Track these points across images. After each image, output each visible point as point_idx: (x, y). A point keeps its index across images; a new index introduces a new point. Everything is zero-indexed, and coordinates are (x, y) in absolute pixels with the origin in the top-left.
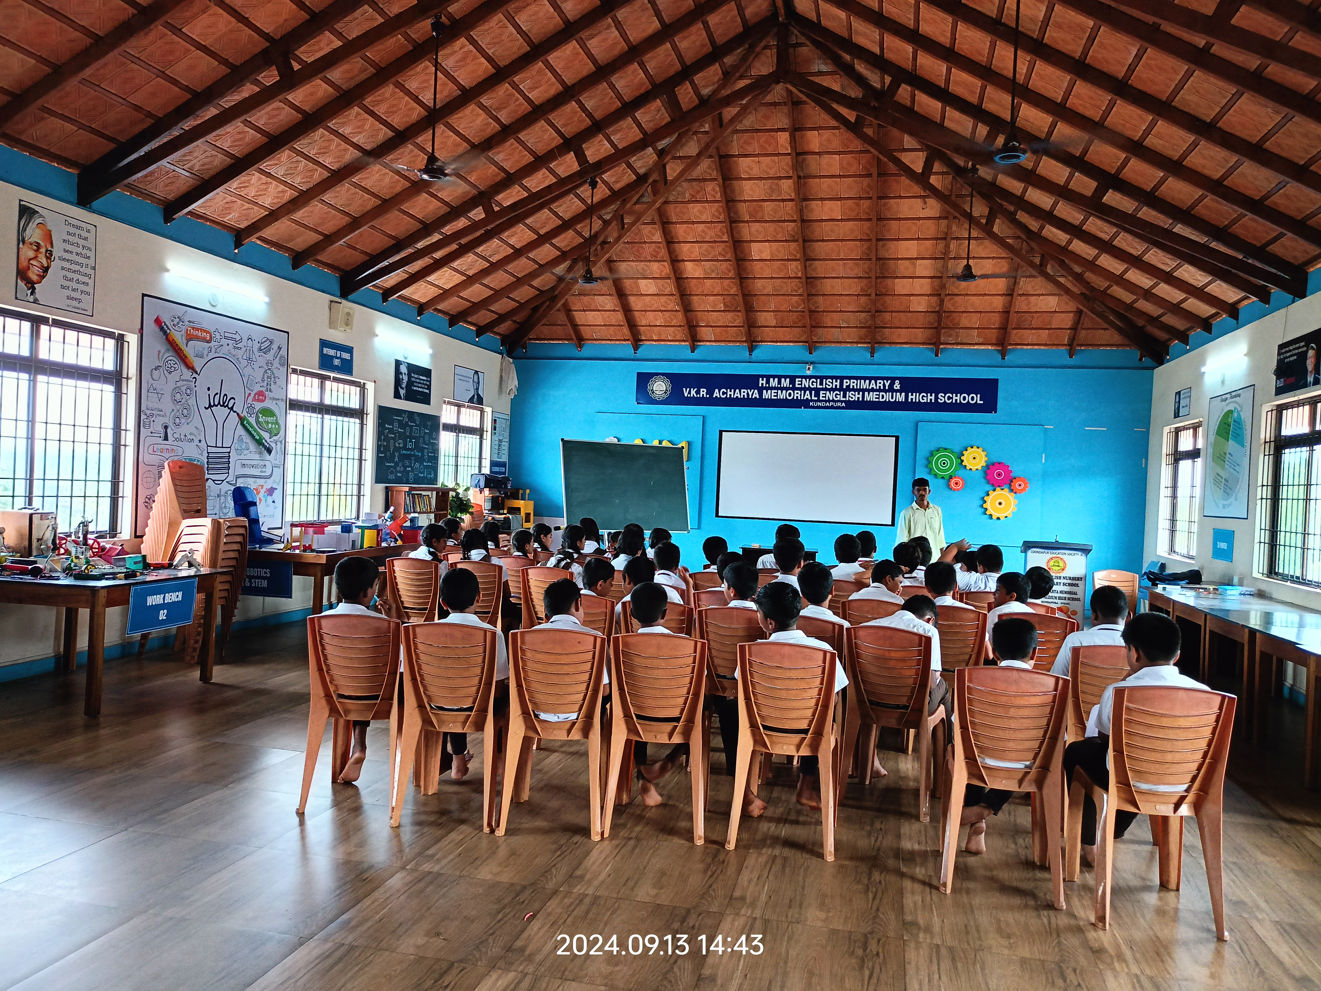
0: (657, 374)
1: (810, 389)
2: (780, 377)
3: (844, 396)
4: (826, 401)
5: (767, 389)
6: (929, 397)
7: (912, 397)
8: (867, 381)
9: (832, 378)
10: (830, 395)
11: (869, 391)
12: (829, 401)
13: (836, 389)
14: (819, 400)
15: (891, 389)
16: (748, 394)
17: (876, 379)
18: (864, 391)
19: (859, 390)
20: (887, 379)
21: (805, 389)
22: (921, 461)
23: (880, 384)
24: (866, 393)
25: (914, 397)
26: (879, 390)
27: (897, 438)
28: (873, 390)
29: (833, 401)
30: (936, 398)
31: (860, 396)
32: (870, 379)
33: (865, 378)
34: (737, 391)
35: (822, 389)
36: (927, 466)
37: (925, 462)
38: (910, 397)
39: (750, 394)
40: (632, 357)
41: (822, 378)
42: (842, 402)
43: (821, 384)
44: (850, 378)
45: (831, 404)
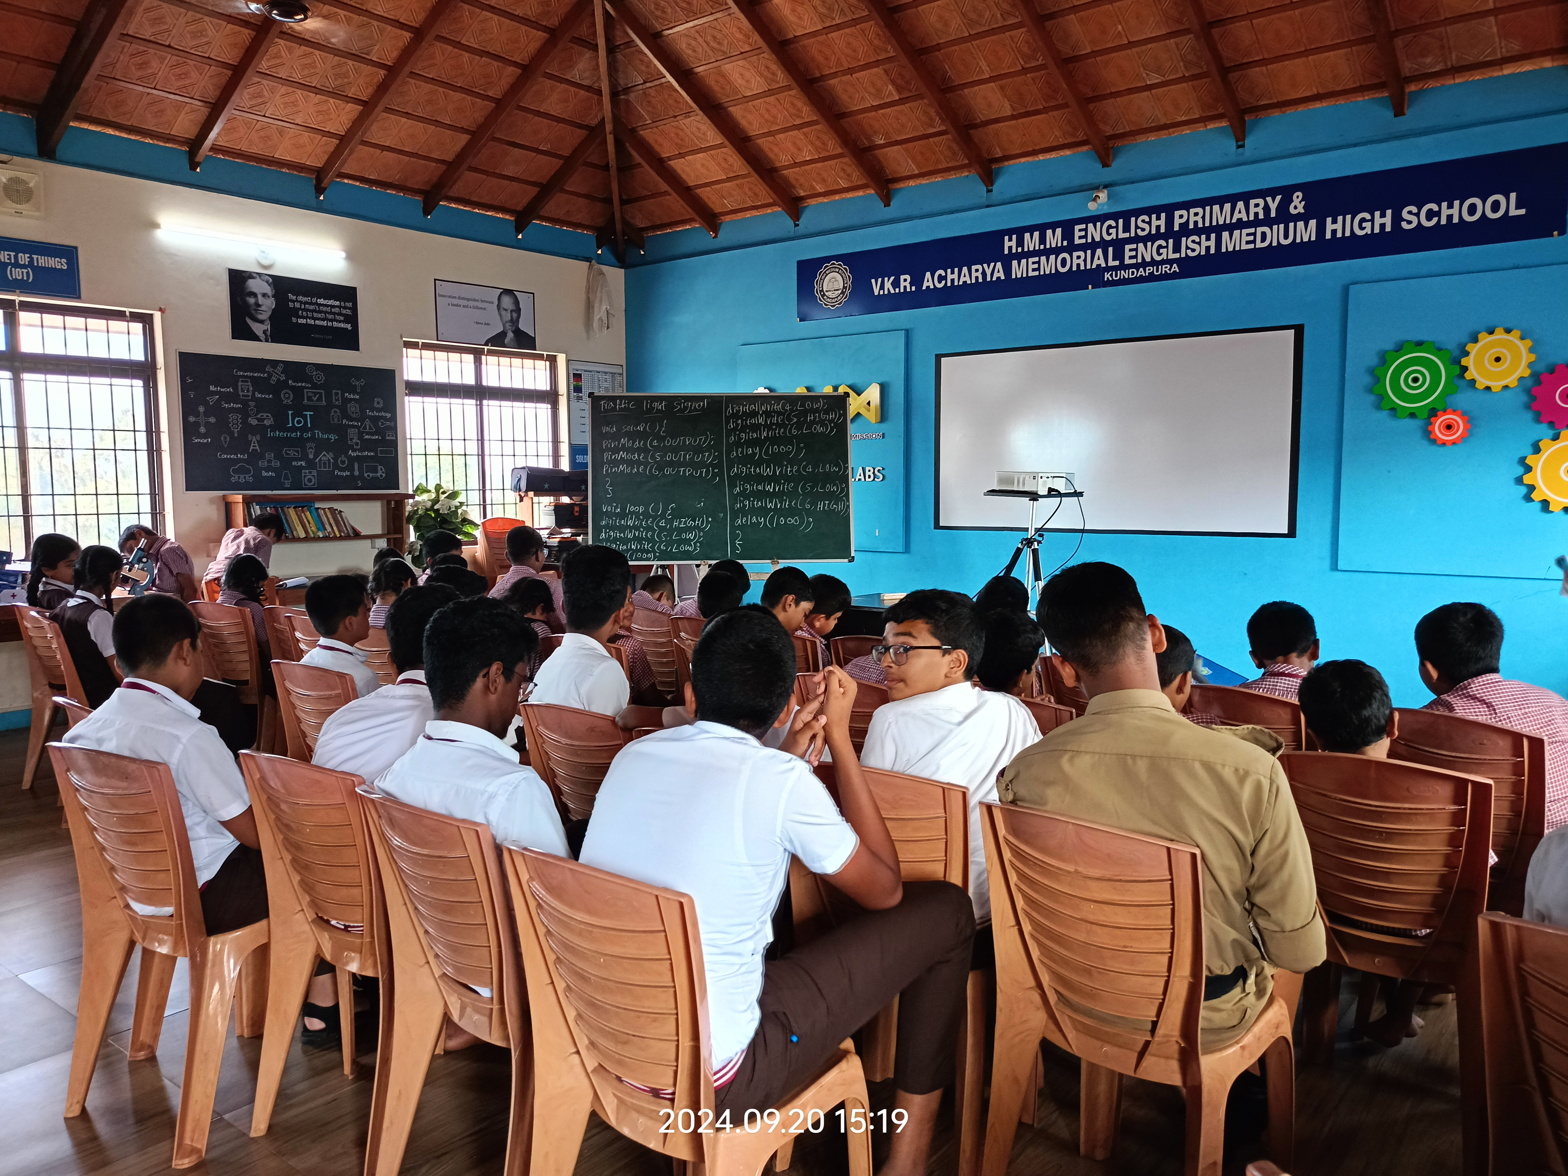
0: (828, 259)
1: (1104, 245)
2: (1042, 228)
3: (1177, 249)
4: (1137, 266)
5: (1019, 257)
6: (1378, 221)
7: (1335, 227)
8: (1227, 206)
9: (1149, 211)
10: (1147, 252)
11: (1231, 228)
12: (1144, 264)
13: (1158, 236)
14: (1123, 267)
15: (1284, 217)
16: (984, 274)
17: (1246, 197)
18: (1218, 230)
19: (1206, 231)
20: (1272, 192)
21: (1093, 246)
22: (1356, 377)
23: (1257, 207)
24: (1225, 235)
25: (1339, 226)
26: (1256, 223)
27: (1299, 330)
28: (1241, 225)
29: (1153, 263)
30: (1397, 219)
31: (1212, 243)
32: (1233, 199)
33: (1220, 201)
34: (965, 270)
35: (1129, 241)
36: (1370, 390)
37: (1367, 380)
38: (1330, 227)
39: (989, 272)
40: (792, 234)
41: (1126, 216)
42: (1170, 262)
43: (1127, 229)
44: (1187, 205)
45: (1150, 269)
